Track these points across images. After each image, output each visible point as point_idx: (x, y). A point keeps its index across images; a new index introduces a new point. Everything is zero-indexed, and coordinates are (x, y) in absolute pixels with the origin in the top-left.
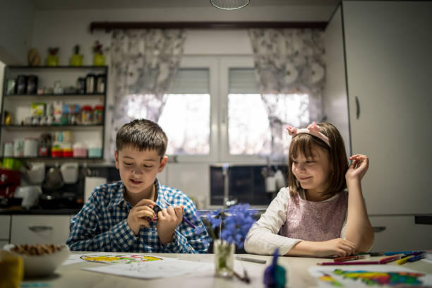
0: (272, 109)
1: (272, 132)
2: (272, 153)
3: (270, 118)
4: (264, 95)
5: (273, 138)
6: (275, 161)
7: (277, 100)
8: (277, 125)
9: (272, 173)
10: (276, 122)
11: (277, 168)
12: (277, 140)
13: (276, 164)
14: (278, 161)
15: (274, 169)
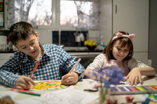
0: (79, 7)
1: (78, 17)
2: (79, 26)
3: (78, 11)
4: (75, 1)
5: (79, 20)
6: (79, 29)
7: (81, 4)
8: (81, 14)
9: (79, 34)
10: (80, 13)
11: (81, 32)
12: (80, 21)
13: (80, 30)
14: (81, 29)
15: (79, 33)
